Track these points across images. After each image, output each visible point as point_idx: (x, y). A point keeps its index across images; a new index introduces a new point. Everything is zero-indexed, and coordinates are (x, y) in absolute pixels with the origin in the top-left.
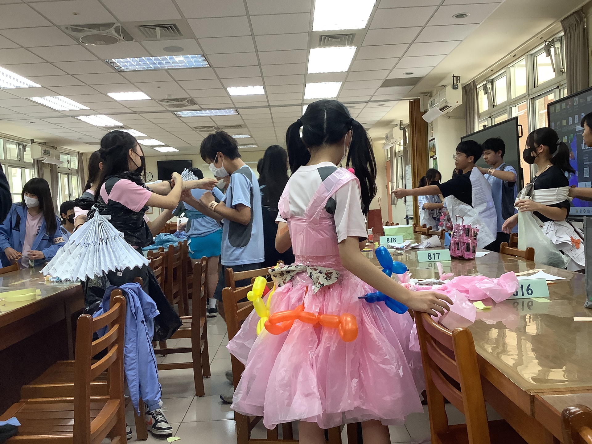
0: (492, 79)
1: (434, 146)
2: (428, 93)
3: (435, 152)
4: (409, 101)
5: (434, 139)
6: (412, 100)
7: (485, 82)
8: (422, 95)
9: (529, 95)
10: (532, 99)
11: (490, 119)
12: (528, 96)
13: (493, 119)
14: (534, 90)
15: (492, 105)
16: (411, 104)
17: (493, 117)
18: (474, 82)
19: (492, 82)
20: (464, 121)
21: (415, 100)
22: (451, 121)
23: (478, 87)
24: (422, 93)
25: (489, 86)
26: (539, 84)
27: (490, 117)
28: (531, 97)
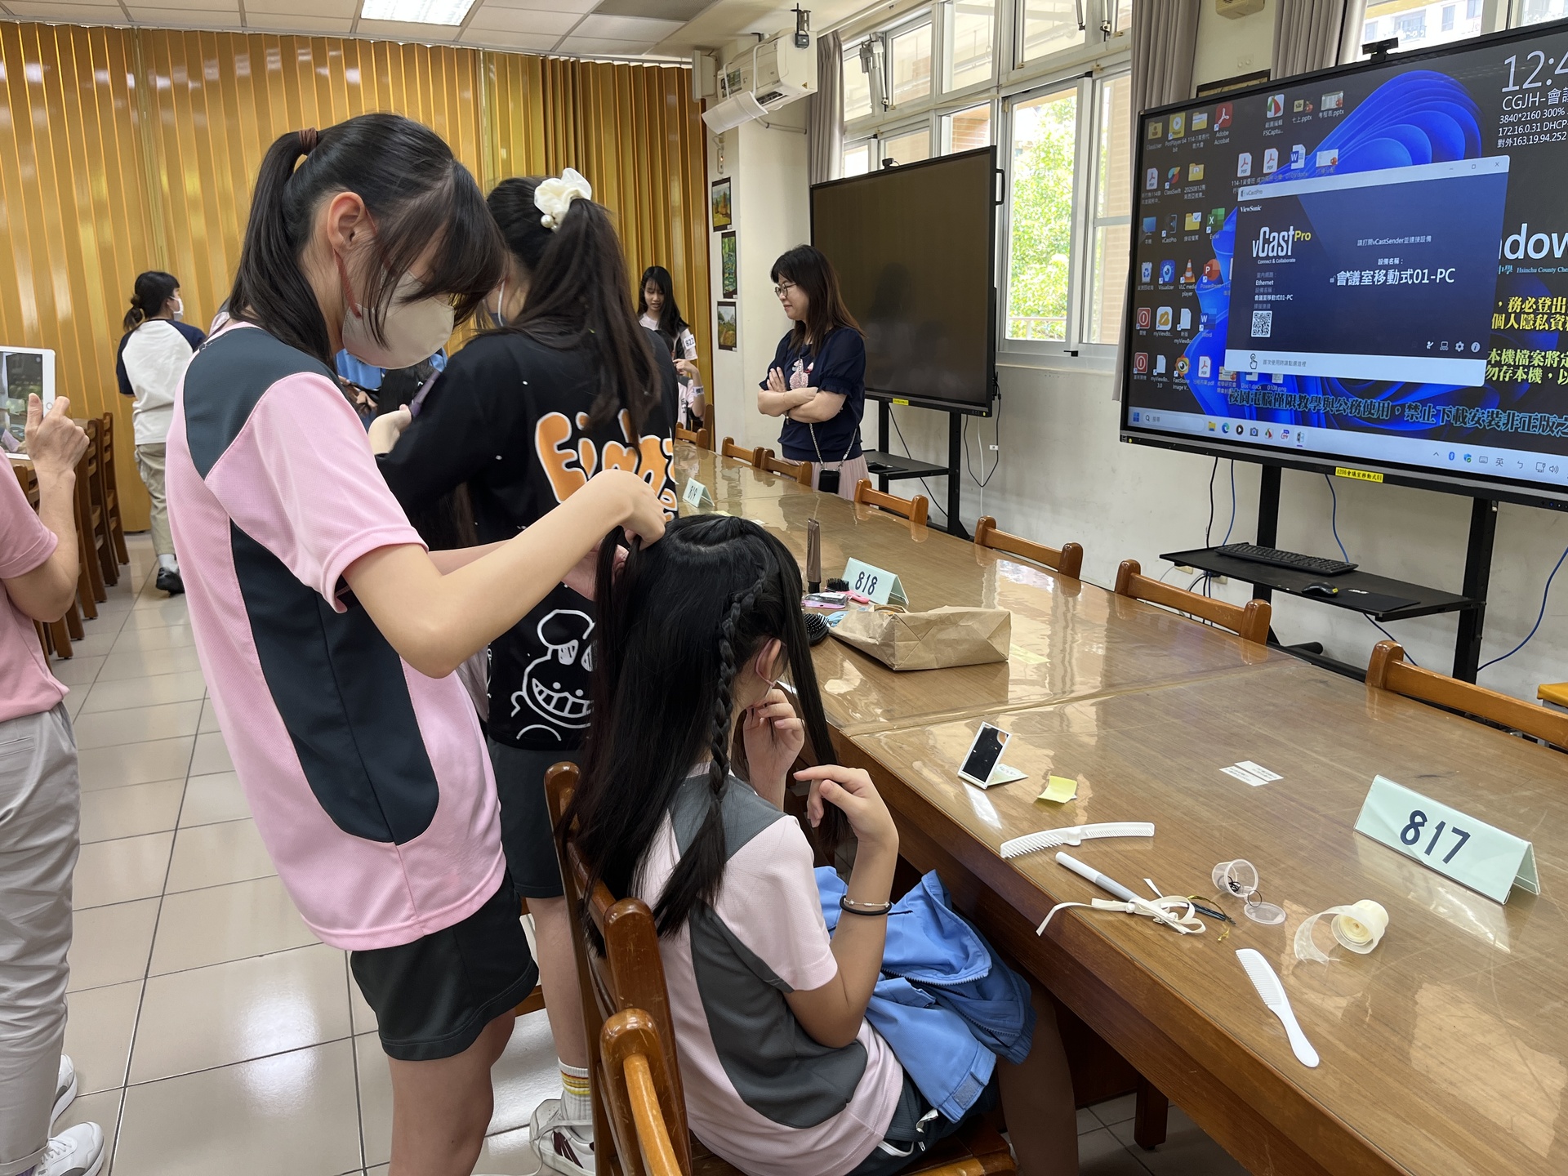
0: (885, 33)
1: (727, 200)
2: (713, 50)
3: (729, 216)
5: (728, 180)
7: (867, 37)
8: (698, 53)
9: (999, 87)
10: (1004, 98)
11: (874, 141)
12: (995, 89)
13: (882, 142)
14: (1016, 75)
15: (882, 103)
17: (884, 136)
18: (835, 33)
19: (884, 38)
20: (803, 140)
22: (773, 136)
23: (844, 48)
24: (698, 48)
25: (878, 49)
26: (1025, 60)
27: (875, 136)
28: (1003, 93)
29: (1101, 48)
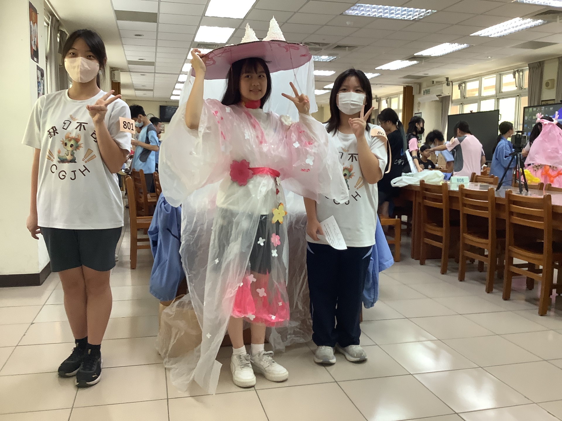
0: (466, 82)
2: (419, 84)
4: (404, 87)
6: (405, 86)
7: (460, 82)
8: (415, 84)
14: (501, 94)
16: (404, 88)
17: (464, 104)
18: (452, 81)
21: (407, 86)
26: (503, 91)
27: (461, 104)
28: (497, 97)
29: (521, 91)
